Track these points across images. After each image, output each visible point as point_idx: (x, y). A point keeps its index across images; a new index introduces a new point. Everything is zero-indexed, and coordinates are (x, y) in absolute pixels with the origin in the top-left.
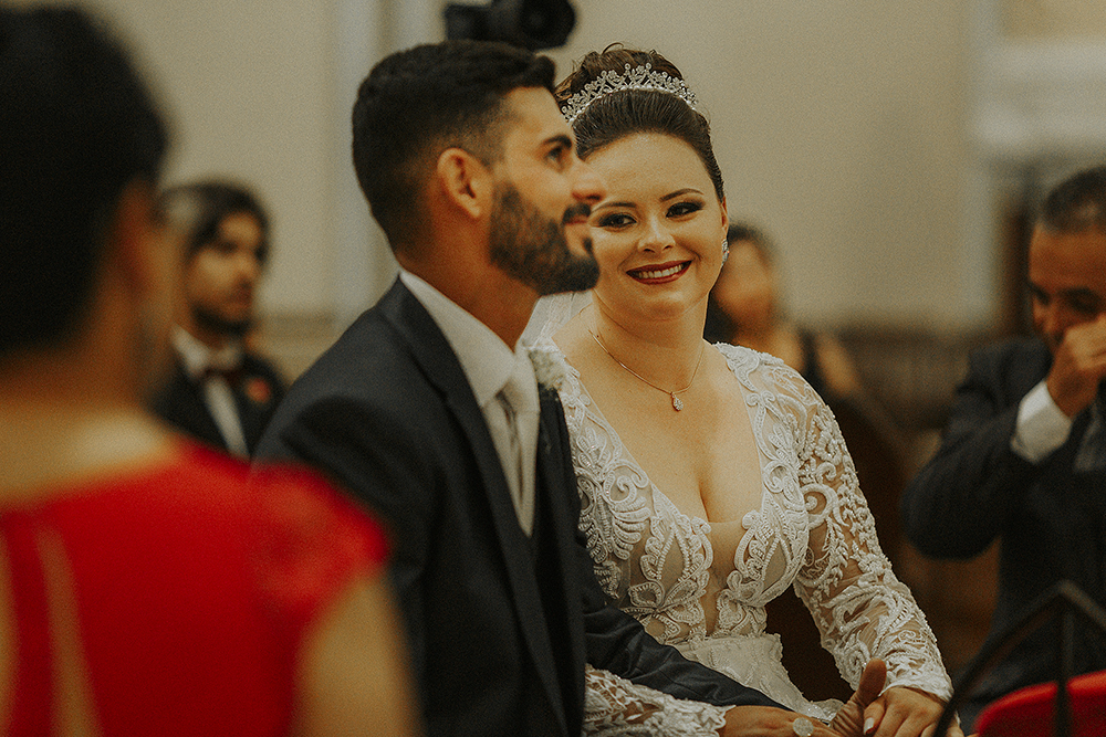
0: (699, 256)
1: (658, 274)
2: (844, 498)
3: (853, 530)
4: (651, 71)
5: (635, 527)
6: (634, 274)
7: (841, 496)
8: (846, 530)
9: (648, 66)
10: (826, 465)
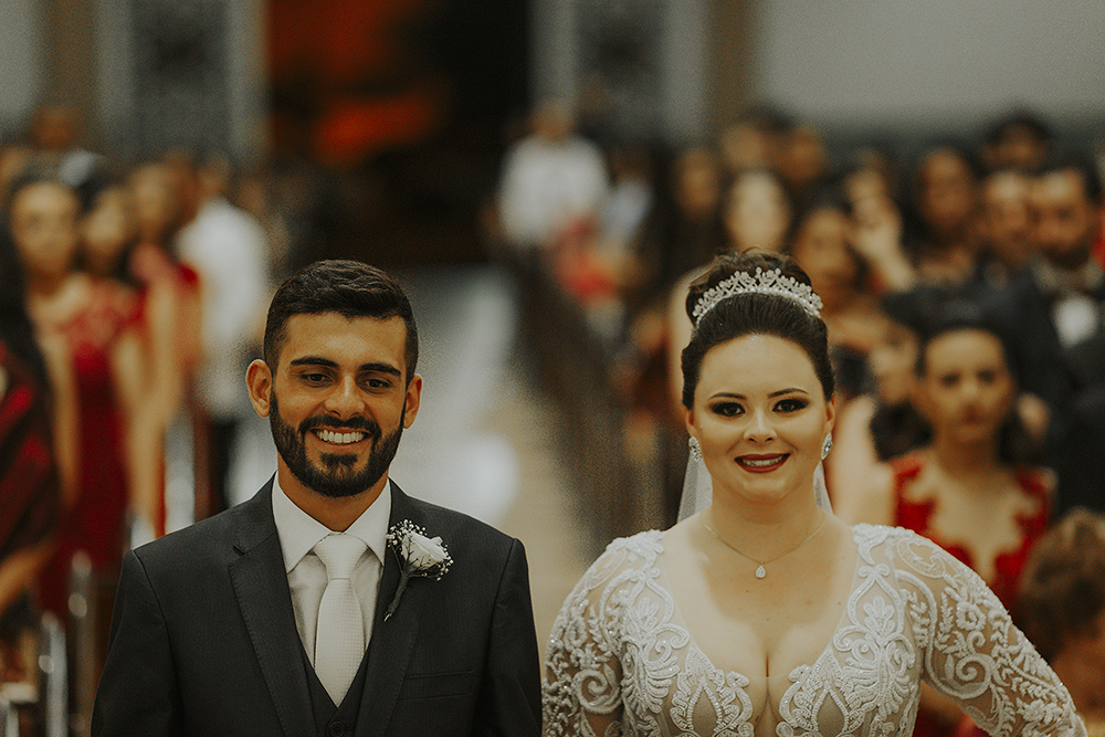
0: (797, 449)
1: (759, 463)
2: (1000, 660)
3: (1014, 688)
4: (780, 276)
5: (663, 683)
6: (740, 461)
7: (995, 659)
8: (1008, 691)
9: (778, 271)
10: (972, 636)
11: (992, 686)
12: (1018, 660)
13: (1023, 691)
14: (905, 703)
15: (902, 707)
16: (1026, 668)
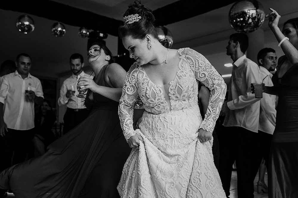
2: (208, 72)
3: (212, 78)
5: (144, 89)
10: (202, 67)
11: (207, 78)
12: (212, 72)
13: (214, 78)
14: (194, 83)
15: (194, 84)
16: (214, 74)
